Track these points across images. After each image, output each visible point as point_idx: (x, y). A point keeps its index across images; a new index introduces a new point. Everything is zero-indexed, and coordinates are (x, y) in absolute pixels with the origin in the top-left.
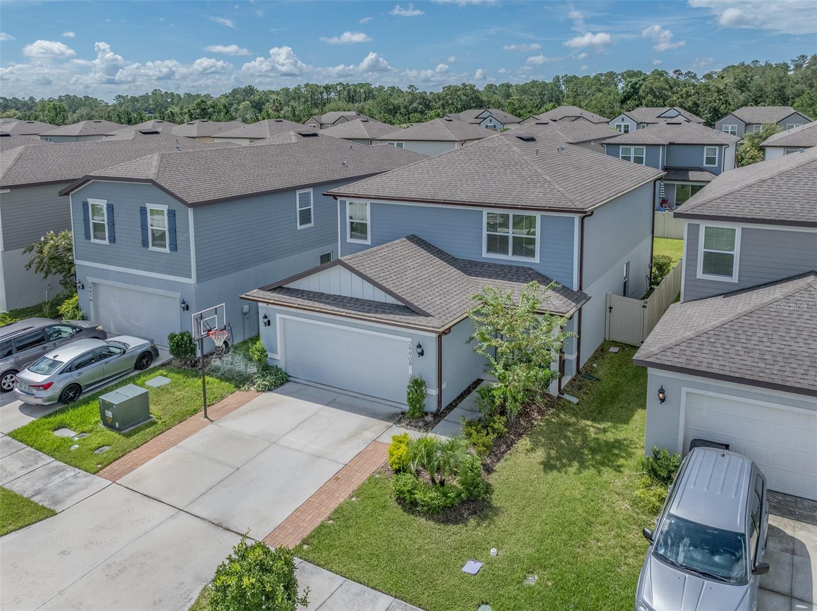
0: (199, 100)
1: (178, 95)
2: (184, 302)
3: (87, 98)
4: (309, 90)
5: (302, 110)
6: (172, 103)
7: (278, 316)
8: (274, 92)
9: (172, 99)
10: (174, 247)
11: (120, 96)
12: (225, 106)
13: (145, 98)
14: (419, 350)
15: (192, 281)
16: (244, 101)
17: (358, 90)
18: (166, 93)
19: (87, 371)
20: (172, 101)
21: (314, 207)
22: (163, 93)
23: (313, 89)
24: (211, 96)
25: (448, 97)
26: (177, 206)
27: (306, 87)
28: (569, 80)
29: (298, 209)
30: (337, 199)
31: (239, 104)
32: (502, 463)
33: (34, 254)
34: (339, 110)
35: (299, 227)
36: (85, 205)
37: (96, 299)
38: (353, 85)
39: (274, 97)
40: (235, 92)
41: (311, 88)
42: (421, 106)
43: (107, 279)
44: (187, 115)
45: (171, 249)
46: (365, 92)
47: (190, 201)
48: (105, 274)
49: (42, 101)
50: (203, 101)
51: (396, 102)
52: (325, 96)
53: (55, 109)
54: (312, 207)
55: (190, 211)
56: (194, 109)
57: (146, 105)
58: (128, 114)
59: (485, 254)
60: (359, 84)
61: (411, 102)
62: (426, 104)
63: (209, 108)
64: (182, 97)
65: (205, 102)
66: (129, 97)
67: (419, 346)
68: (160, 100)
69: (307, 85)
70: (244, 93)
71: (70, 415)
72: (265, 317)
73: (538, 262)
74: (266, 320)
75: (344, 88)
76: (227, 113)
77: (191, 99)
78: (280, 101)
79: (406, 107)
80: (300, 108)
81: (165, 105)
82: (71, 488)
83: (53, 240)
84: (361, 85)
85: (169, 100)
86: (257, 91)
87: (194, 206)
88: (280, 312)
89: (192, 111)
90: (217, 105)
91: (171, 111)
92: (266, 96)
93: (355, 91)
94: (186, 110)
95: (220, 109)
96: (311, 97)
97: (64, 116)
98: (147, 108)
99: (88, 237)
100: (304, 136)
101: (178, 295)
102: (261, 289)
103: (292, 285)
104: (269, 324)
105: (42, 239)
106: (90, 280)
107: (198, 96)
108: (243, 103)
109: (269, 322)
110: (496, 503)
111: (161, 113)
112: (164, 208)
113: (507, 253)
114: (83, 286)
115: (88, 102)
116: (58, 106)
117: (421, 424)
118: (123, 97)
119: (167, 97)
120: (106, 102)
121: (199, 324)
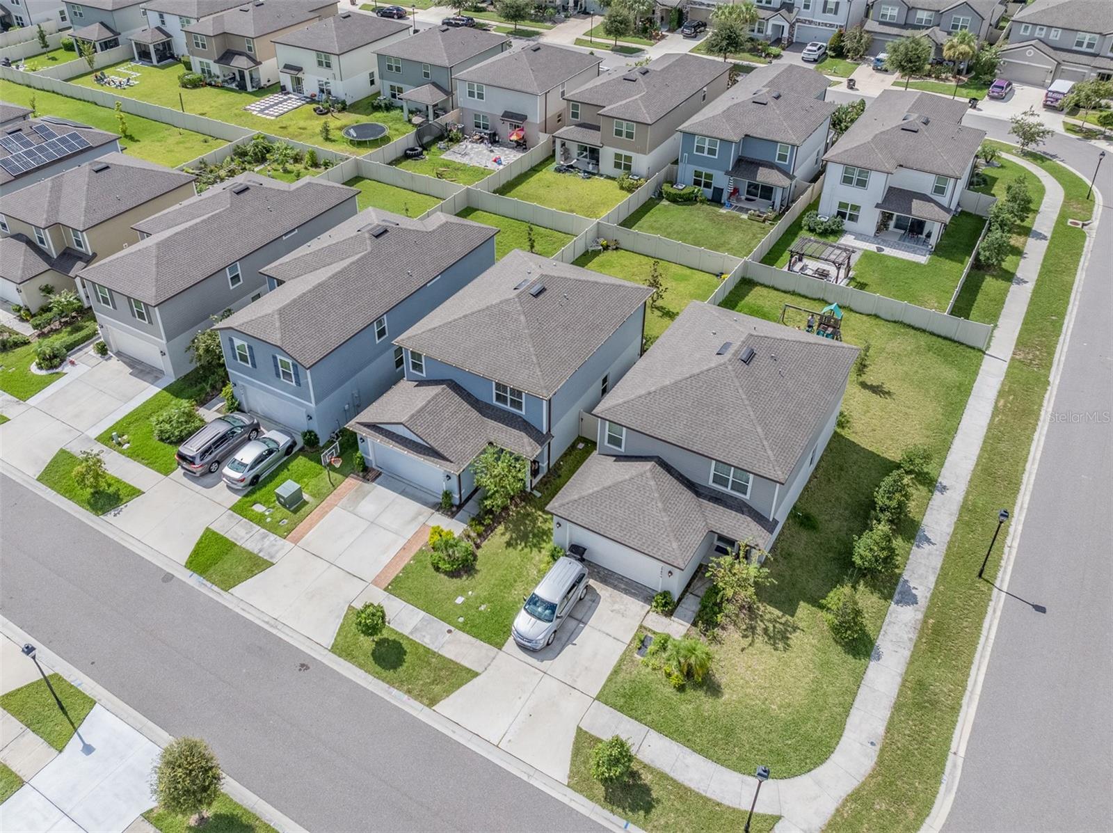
2: (308, 415)
7: (369, 439)
10: (298, 384)
15: (313, 404)
29: (376, 331)
32: (486, 542)
35: (378, 342)
43: (253, 386)
47: (306, 364)
48: (251, 383)
54: (386, 325)
55: (308, 372)
59: (495, 402)
67: (448, 476)
72: (362, 439)
73: (524, 414)
82: (276, 548)
87: (310, 367)
99: (235, 358)
101: (305, 410)
102: (358, 423)
106: (240, 383)
109: (364, 441)
110: (477, 567)
112: (290, 361)
113: (507, 404)
114: (235, 384)
117: (449, 513)
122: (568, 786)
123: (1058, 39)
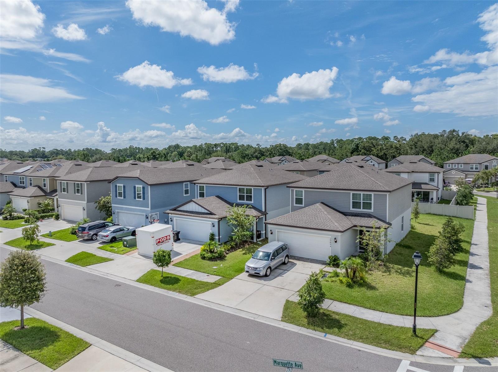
0: (152, 151)
1: (142, 149)
2: (146, 216)
3: (97, 149)
4: (207, 146)
5: (201, 156)
6: (139, 152)
7: (175, 218)
8: (189, 147)
9: (139, 150)
10: (144, 199)
11: (113, 149)
12: (164, 154)
13: (126, 150)
14: (213, 225)
15: (149, 209)
16: (174, 151)
17: (231, 146)
18: (136, 147)
19: (118, 233)
20: (139, 151)
21: (190, 189)
22: (134, 147)
23: (209, 146)
24: (158, 149)
25: (273, 150)
26: (145, 185)
27: (205, 145)
28: (339, 141)
29: (184, 189)
30: (195, 185)
31: (172, 153)
32: (232, 253)
33: (97, 204)
34: (218, 156)
35: (184, 195)
36: (116, 186)
37: (118, 218)
38: (229, 144)
39: (189, 150)
40: (170, 147)
41: (208, 145)
42: (259, 154)
43: (122, 210)
44: (146, 159)
45: (143, 199)
46: (235, 147)
47: (149, 184)
48: (122, 209)
49: (75, 151)
50: (154, 152)
51: (247, 153)
52: (214, 149)
53: (84, 155)
54: (189, 189)
55: (149, 187)
56: (150, 156)
57: (126, 153)
58: (118, 158)
59: (238, 201)
60: (232, 143)
61: (254, 153)
62: (262, 153)
63: (157, 155)
64: (144, 149)
65: (155, 152)
66: (118, 149)
67: (213, 224)
68: (133, 151)
69: (206, 144)
70: (175, 148)
71: (113, 244)
72: (171, 219)
73: (253, 203)
74: (171, 220)
75: (224, 145)
76: (165, 158)
77: (148, 150)
78: (191, 152)
79: (252, 155)
80: (200, 155)
81: (135, 153)
82: (117, 257)
83: (104, 199)
84: (233, 144)
85: (137, 151)
86: (181, 147)
87: (151, 185)
88: (175, 217)
89: (149, 157)
90: (160, 153)
91: (139, 157)
92: (185, 149)
93: (229, 147)
94: (146, 156)
95: (162, 156)
96: (208, 150)
97: (88, 159)
98: (126, 155)
99: (116, 197)
100: (189, 165)
101: (145, 214)
102: (170, 210)
103: (179, 209)
104: (172, 221)
105: (100, 199)
106: (117, 211)
107: (152, 149)
108: (174, 153)
109: (172, 220)
110: (226, 259)
111: (134, 157)
112: (141, 186)
113: (244, 200)
114: (114, 213)
115: (97, 152)
116: (85, 154)
118: (114, 149)
119: (136, 149)
120: (106, 151)
121: (151, 218)
122: (282, 321)
123: (462, 167)
